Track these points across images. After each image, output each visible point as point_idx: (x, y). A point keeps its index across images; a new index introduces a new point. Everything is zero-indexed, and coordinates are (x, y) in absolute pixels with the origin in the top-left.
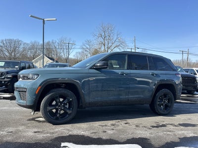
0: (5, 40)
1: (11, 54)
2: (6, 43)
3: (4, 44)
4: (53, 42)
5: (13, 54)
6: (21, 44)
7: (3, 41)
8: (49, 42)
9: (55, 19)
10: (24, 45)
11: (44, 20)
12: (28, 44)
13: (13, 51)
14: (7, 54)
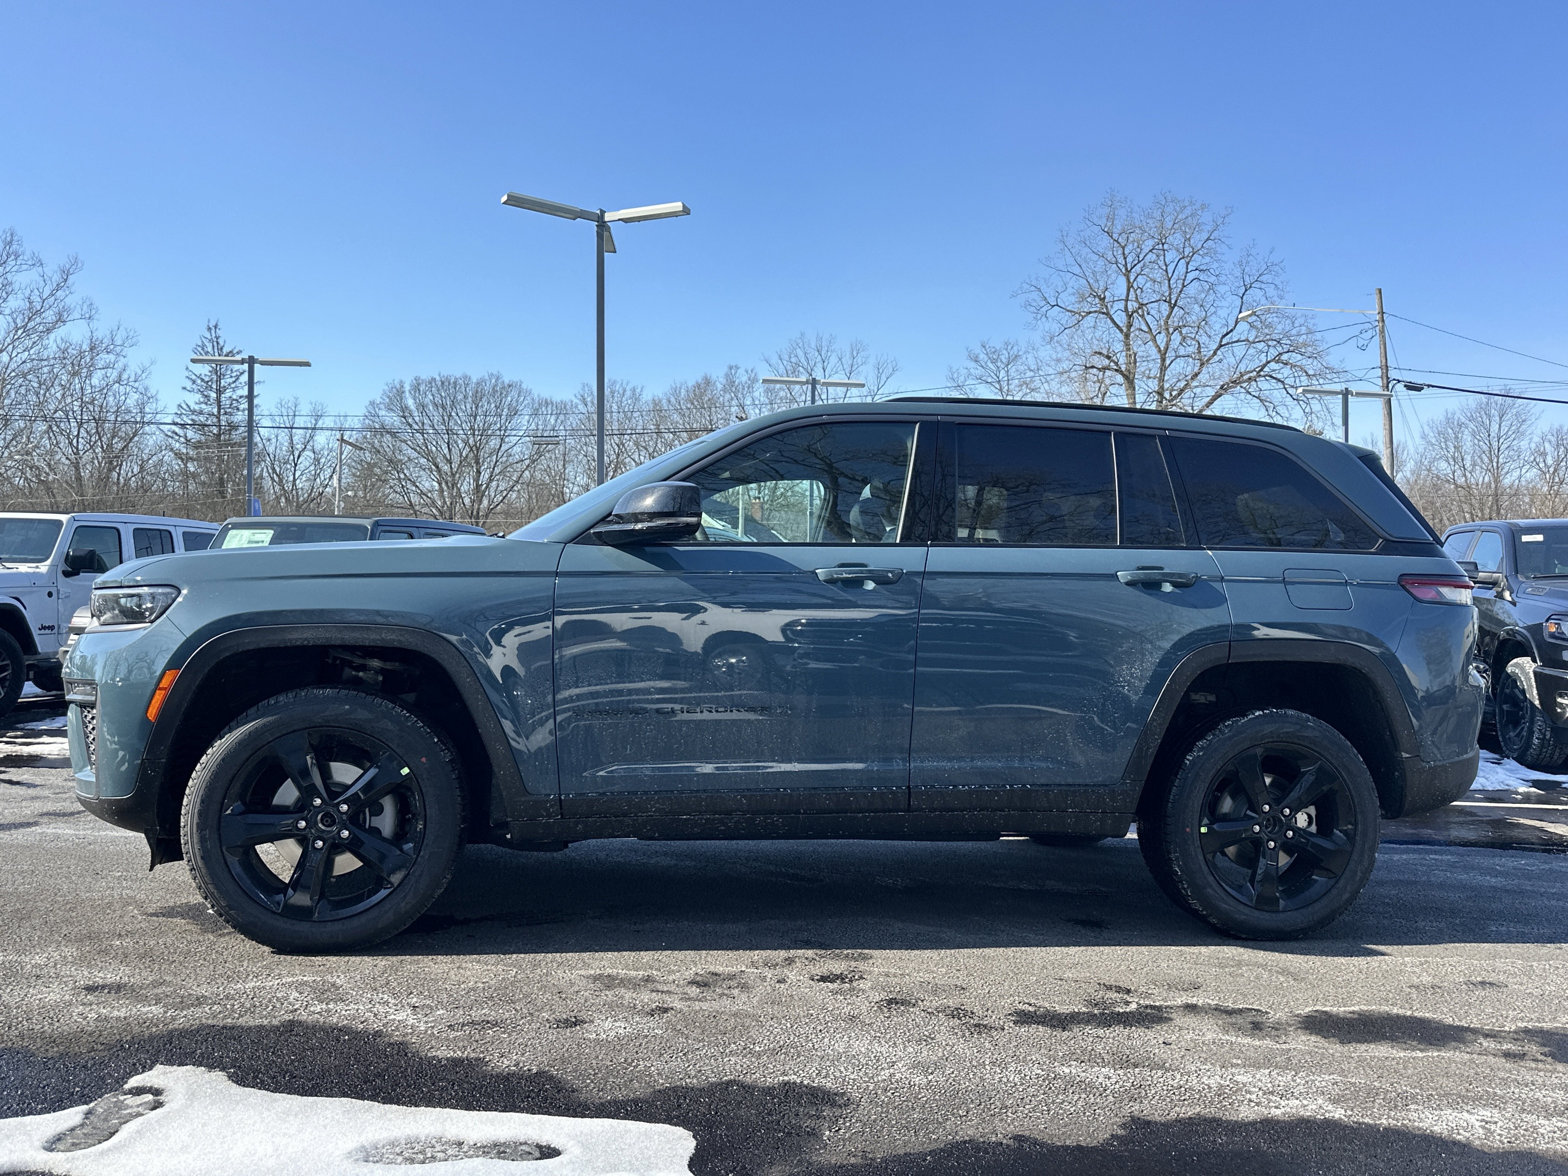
0: (416, 388)
1: (450, 482)
2: (422, 407)
3: (405, 412)
4: (730, 384)
5: (466, 485)
6: (514, 412)
7: (400, 393)
8: (707, 382)
9: (677, 206)
10: (535, 414)
11: (602, 226)
12: (562, 410)
13: (463, 461)
14: (429, 483)
